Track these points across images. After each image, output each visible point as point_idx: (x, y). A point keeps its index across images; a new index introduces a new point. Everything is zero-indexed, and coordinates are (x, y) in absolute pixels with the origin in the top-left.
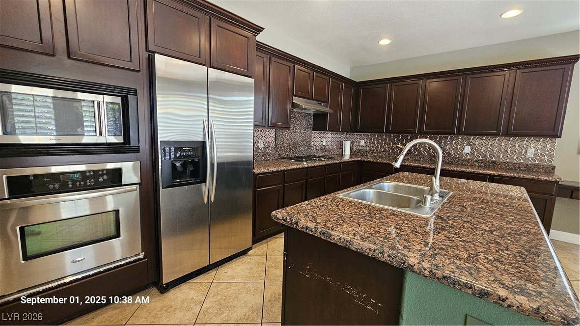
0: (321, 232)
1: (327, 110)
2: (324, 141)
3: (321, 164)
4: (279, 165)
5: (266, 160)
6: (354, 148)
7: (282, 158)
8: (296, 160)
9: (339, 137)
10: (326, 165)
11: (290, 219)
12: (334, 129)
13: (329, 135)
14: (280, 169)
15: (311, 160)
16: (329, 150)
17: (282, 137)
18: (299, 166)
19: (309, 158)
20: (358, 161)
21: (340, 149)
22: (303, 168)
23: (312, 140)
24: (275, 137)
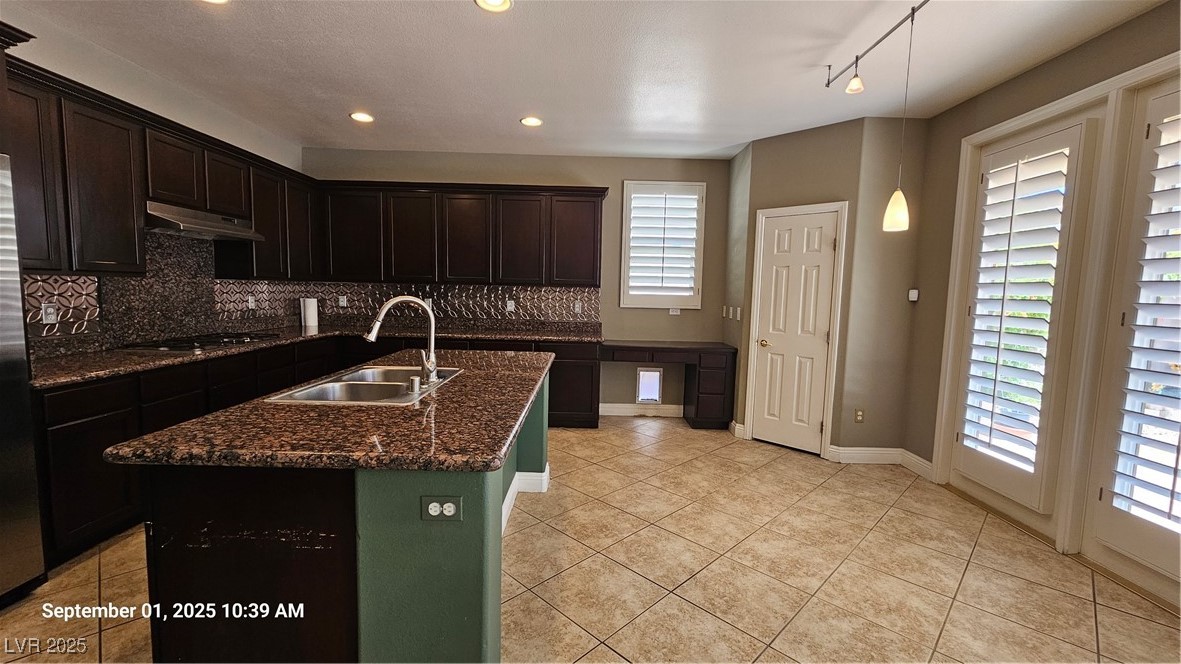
0: (220, 455)
1: (250, 234)
2: (251, 299)
3: (242, 350)
4: (119, 363)
5: (72, 355)
6: (328, 311)
7: (127, 346)
8: (171, 348)
9: (287, 290)
10: (255, 350)
11: (152, 451)
12: (274, 275)
13: (263, 286)
14: (122, 370)
15: (214, 343)
16: (266, 319)
17: (122, 295)
18: (180, 359)
19: (207, 340)
20: (335, 336)
21: (295, 314)
22: (196, 363)
23: (217, 299)
24: (98, 296)
